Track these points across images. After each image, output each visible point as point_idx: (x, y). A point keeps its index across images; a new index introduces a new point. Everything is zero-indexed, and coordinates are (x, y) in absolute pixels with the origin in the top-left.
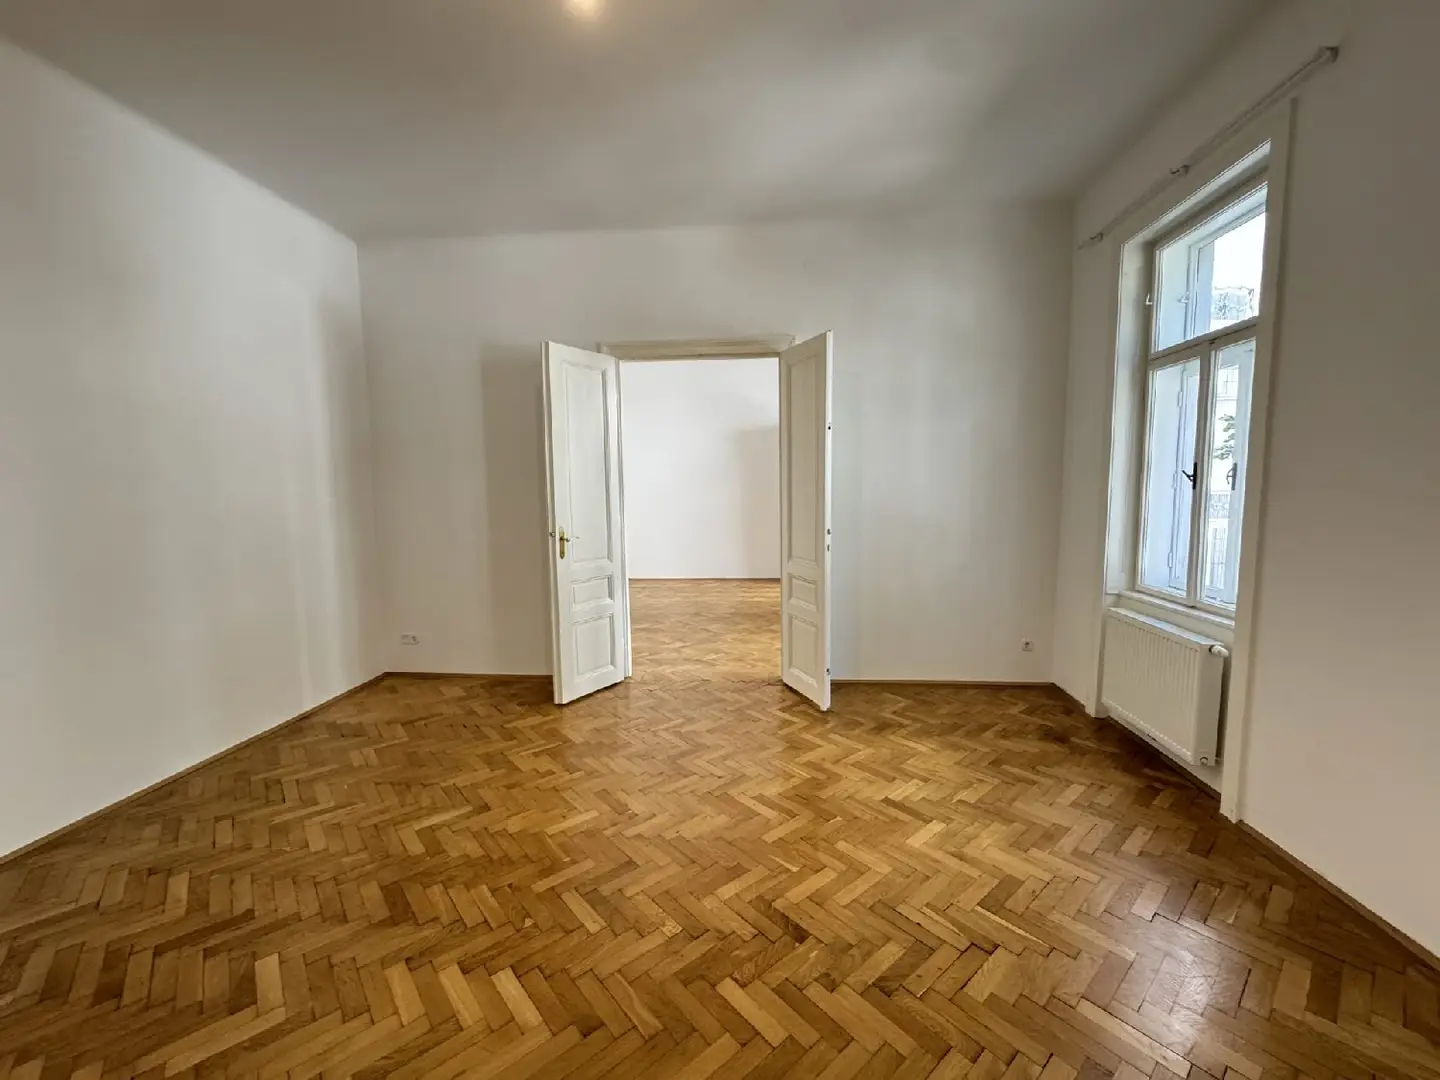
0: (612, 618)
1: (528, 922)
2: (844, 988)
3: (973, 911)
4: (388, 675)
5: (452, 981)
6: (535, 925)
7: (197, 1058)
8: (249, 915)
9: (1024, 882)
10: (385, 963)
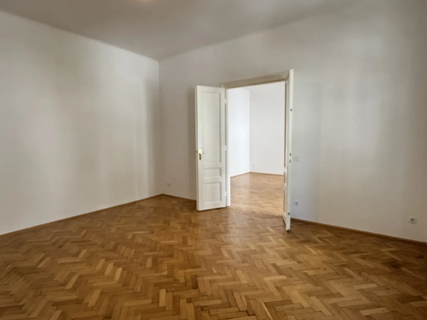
0: (221, 184)
1: (136, 260)
2: (192, 304)
3: (260, 304)
4: (163, 195)
5: (110, 266)
6: (136, 261)
7: (63, 262)
8: (90, 241)
9: (293, 304)
10: (103, 258)
